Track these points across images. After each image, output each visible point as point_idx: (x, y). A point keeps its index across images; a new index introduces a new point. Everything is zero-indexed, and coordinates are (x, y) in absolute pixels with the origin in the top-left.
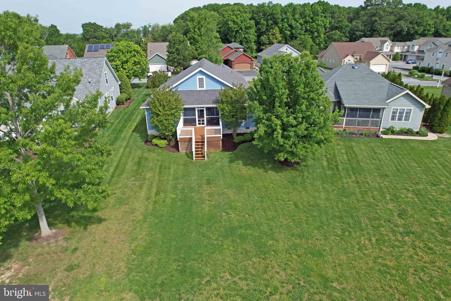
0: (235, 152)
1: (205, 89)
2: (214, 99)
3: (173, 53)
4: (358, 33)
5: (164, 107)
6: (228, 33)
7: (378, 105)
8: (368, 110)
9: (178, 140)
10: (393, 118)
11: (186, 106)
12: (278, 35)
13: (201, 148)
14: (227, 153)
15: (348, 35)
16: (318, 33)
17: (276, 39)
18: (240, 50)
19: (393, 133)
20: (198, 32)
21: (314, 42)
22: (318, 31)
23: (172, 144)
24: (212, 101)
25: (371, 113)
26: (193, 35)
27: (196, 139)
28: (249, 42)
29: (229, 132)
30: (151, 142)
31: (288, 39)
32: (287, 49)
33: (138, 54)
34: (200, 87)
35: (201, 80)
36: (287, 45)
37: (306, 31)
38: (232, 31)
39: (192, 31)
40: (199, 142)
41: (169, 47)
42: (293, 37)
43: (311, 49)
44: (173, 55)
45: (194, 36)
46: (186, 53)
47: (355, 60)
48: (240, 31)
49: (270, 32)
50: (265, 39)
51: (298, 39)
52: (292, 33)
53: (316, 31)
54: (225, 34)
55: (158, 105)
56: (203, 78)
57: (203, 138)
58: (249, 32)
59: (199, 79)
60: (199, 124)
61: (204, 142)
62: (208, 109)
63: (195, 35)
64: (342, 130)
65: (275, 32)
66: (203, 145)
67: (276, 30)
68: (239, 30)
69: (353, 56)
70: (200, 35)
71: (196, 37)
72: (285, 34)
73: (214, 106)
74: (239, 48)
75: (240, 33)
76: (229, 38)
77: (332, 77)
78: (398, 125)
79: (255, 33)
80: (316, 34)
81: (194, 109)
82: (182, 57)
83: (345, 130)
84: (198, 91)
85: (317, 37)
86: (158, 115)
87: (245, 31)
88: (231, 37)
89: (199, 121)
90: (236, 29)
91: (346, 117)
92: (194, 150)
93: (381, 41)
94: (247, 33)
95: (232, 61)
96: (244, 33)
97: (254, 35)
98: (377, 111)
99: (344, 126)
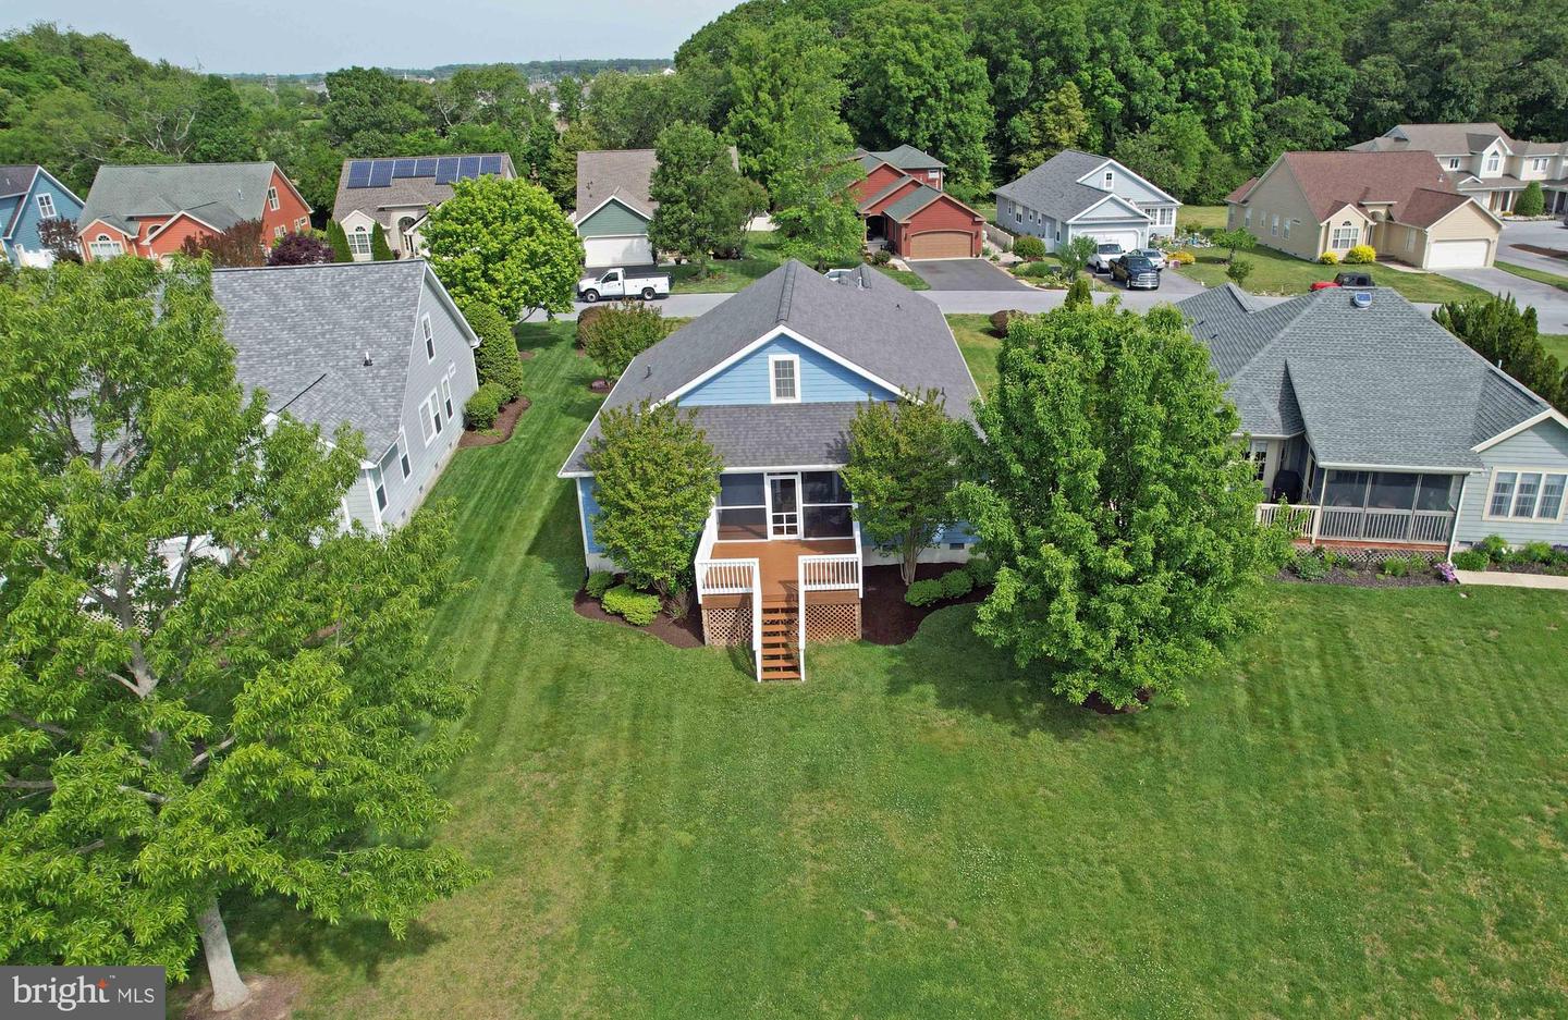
0: (909, 645)
1: (798, 400)
2: (832, 443)
3: (677, 202)
4: (1384, 105)
5: (646, 483)
6: (885, 108)
7: (1441, 464)
8: (1408, 479)
9: (700, 602)
10: (1498, 507)
11: (728, 470)
12: (1080, 116)
13: (785, 634)
14: (879, 649)
15: (1344, 111)
16: (1231, 105)
17: (1070, 127)
18: (932, 175)
19: (1498, 561)
20: (772, 104)
21: (1215, 137)
22: (1228, 98)
23: (679, 611)
24: (825, 448)
25: (1418, 489)
26: (752, 115)
27: (765, 598)
28: (966, 140)
30: (599, 600)
31: (1114, 126)
32: (1109, 177)
33: (546, 225)
34: (779, 394)
35: (784, 369)
36: (1111, 161)
37: (1186, 96)
38: (902, 101)
39: (749, 99)
40: (776, 611)
41: (662, 176)
42: (1134, 121)
43: (1205, 165)
44: (676, 208)
45: (756, 121)
46: (725, 200)
47: (1371, 223)
48: (931, 101)
49: (1047, 101)
50: (1027, 129)
51: (1153, 128)
52: (1130, 106)
53: (1222, 98)
54: (871, 111)
55: (624, 474)
56: (791, 363)
57: (792, 595)
58: (964, 102)
59: (777, 363)
60: (778, 531)
61: (796, 610)
62: (809, 477)
63: (758, 115)
64: (1309, 549)
65: (1066, 102)
66: (792, 622)
67: (1070, 94)
68: (929, 95)
69: (1360, 206)
70: (778, 118)
71: (764, 123)
72: (1102, 107)
73: (834, 469)
74: (925, 170)
75: (931, 107)
76: (889, 126)
77: (1275, 341)
78: (1517, 532)
79: (987, 107)
80: (1221, 109)
81: (759, 477)
82: (709, 218)
83: (1318, 551)
84: (781, 407)
85: (1225, 118)
86: (625, 512)
87: (952, 100)
88: (897, 121)
89: (777, 519)
90: (916, 93)
91: (1325, 504)
93: (1471, 138)
94: (959, 107)
95: (900, 227)
96: (946, 109)
97: (985, 113)
98: (1439, 484)
99: (1315, 535)
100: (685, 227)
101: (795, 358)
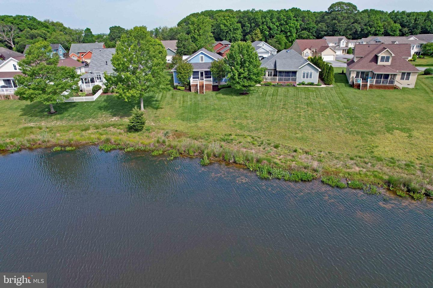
0: (219, 91)
1: (204, 62)
3: (181, 47)
4: (323, 33)
5: (184, 69)
6: (220, 34)
7: (294, 69)
8: (290, 72)
9: (191, 85)
10: (304, 77)
11: (194, 70)
12: (260, 35)
13: (202, 90)
14: (215, 92)
15: (315, 34)
16: (291, 33)
17: (258, 38)
18: (229, 46)
19: (303, 84)
20: (198, 33)
21: (288, 40)
22: (290, 32)
23: (188, 88)
24: (208, 67)
25: (291, 74)
26: (194, 35)
27: (199, 85)
28: (237, 40)
29: (217, 84)
30: (176, 88)
31: (267, 37)
32: (263, 45)
34: (201, 61)
35: (202, 57)
36: (263, 42)
37: (282, 31)
38: (224, 32)
39: (193, 32)
40: (201, 86)
41: (178, 43)
42: (272, 36)
43: (286, 45)
44: (181, 48)
45: (195, 36)
46: (190, 47)
47: (312, 52)
48: (229, 32)
49: (253, 32)
50: (249, 38)
51: (275, 38)
52: (270, 33)
53: (289, 31)
54: (218, 34)
55: (181, 68)
57: (203, 84)
58: (236, 32)
59: (201, 57)
60: (201, 80)
62: (205, 72)
63: (195, 35)
64: (276, 83)
65: (257, 32)
66: (203, 87)
67: (258, 31)
68: (229, 31)
69: (310, 49)
70: (199, 35)
71: (196, 36)
72: (264, 34)
73: (209, 70)
74: (228, 45)
76: (221, 37)
77: (275, 57)
78: (307, 81)
79: (241, 34)
80: (289, 34)
81: (198, 72)
82: (187, 50)
83: (278, 83)
84: (201, 63)
85: (290, 36)
86: (181, 73)
87: (234, 32)
88: (223, 36)
89: (201, 78)
90: (226, 30)
91: (278, 77)
92: (198, 88)
93: (339, 39)
94: (235, 33)
95: (222, 54)
96: (232, 34)
97: (240, 34)
98: (295, 73)
100: (182, 52)
101: (203, 56)
